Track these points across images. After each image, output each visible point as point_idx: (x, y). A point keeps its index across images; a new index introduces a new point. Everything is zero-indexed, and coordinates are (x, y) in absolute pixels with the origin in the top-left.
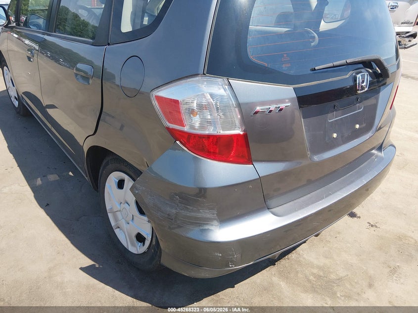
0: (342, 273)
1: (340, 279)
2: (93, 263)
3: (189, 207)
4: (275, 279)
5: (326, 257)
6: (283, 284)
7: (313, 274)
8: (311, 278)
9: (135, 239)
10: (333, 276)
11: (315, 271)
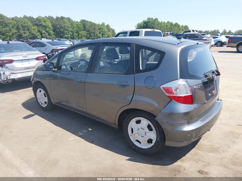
0: (218, 146)
1: (218, 147)
2: (129, 158)
3: (179, 120)
4: (197, 151)
5: (210, 142)
6: (201, 152)
7: (208, 147)
8: (209, 149)
9: (147, 142)
10: (215, 147)
11: (209, 146)
